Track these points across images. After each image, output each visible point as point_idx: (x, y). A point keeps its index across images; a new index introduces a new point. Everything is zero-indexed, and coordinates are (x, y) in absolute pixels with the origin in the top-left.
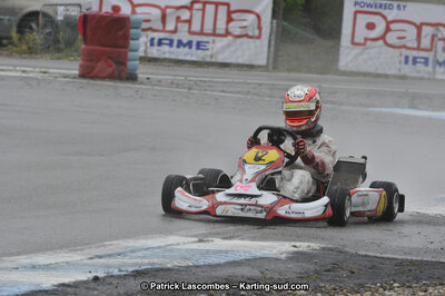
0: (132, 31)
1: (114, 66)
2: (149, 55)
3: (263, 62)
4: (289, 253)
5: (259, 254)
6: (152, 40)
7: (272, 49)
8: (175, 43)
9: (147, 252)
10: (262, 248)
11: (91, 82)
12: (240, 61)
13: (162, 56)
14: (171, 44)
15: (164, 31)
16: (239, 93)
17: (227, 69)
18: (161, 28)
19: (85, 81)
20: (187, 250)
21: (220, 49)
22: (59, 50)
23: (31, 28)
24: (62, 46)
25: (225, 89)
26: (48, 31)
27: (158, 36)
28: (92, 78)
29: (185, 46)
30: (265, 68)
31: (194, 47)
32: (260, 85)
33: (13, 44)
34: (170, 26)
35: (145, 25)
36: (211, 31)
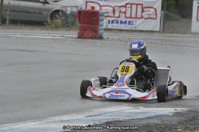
0: (100, 17)
1: (93, 33)
2: (108, 28)
3: (158, 29)
4: (173, 113)
5: (160, 113)
6: (109, 21)
7: (162, 24)
8: (119, 22)
9: (112, 114)
10: (161, 111)
11: (83, 40)
12: (148, 29)
13: (114, 28)
14: (117, 23)
15: (114, 17)
16: (148, 43)
17: (142, 33)
18: (113, 16)
19: (80, 40)
20: (128, 112)
21: (139, 24)
22: (69, 27)
23: (56, 17)
24: (70, 25)
26: (63, 18)
27: (111, 19)
28: (84, 38)
29: (123, 23)
30: (159, 32)
31: (127, 23)
32: (157, 39)
33: (48, 24)
34: (117, 15)
35: (106, 15)
36: (135, 17)
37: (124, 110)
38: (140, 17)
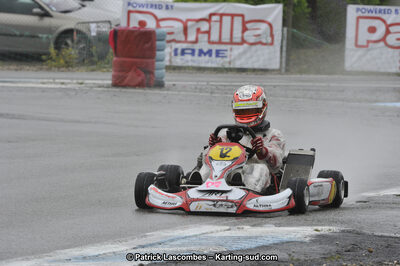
0: (158, 43)
1: (143, 75)
2: (174, 64)
3: (275, 65)
4: (312, 236)
5: (286, 238)
6: (176, 50)
7: (284, 54)
8: (197, 52)
9: (184, 241)
10: (289, 233)
11: (124, 90)
12: (256, 66)
13: (185, 65)
14: (193, 53)
15: (186, 41)
17: (244, 74)
18: (183, 39)
19: (117, 90)
20: (220, 238)
21: (237, 56)
22: (93, 63)
23: (66, 44)
24: (95, 59)
26: (81, 46)
27: (180, 46)
28: (124, 86)
29: (205, 54)
30: (278, 71)
31: (214, 55)
32: (275, 86)
33: (51, 58)
34: (192, 37)
35: (169, 37)
36: (228, 40)
37: (212, 232)
38: (239, 40)
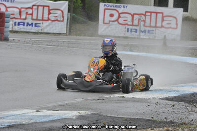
0: (6, 19)
2: (14, 30)
3: (65, 32)
4: (76, 116)
5: (64, 117)
6: (15, 23)
7: (69, 26)
8: (26, 24)
9: (14, 117)
10: (65, 114)
12: (55, 32)
13: (20, 30)
14: (24, 25)
15: (20, 19)
16: (54, 45)
17: (48, 35)
18: (19, 17)
20: (31, 116)
21: (45, 26)
25: (48, 44)
27: (17, 21)
29: (30, 25)
30: (66, 34)
31: (34, 26)
32: (63, 42)
34: (23, 16)
36: (41, 19)
37: (28, 113)
38: (47, 19)
